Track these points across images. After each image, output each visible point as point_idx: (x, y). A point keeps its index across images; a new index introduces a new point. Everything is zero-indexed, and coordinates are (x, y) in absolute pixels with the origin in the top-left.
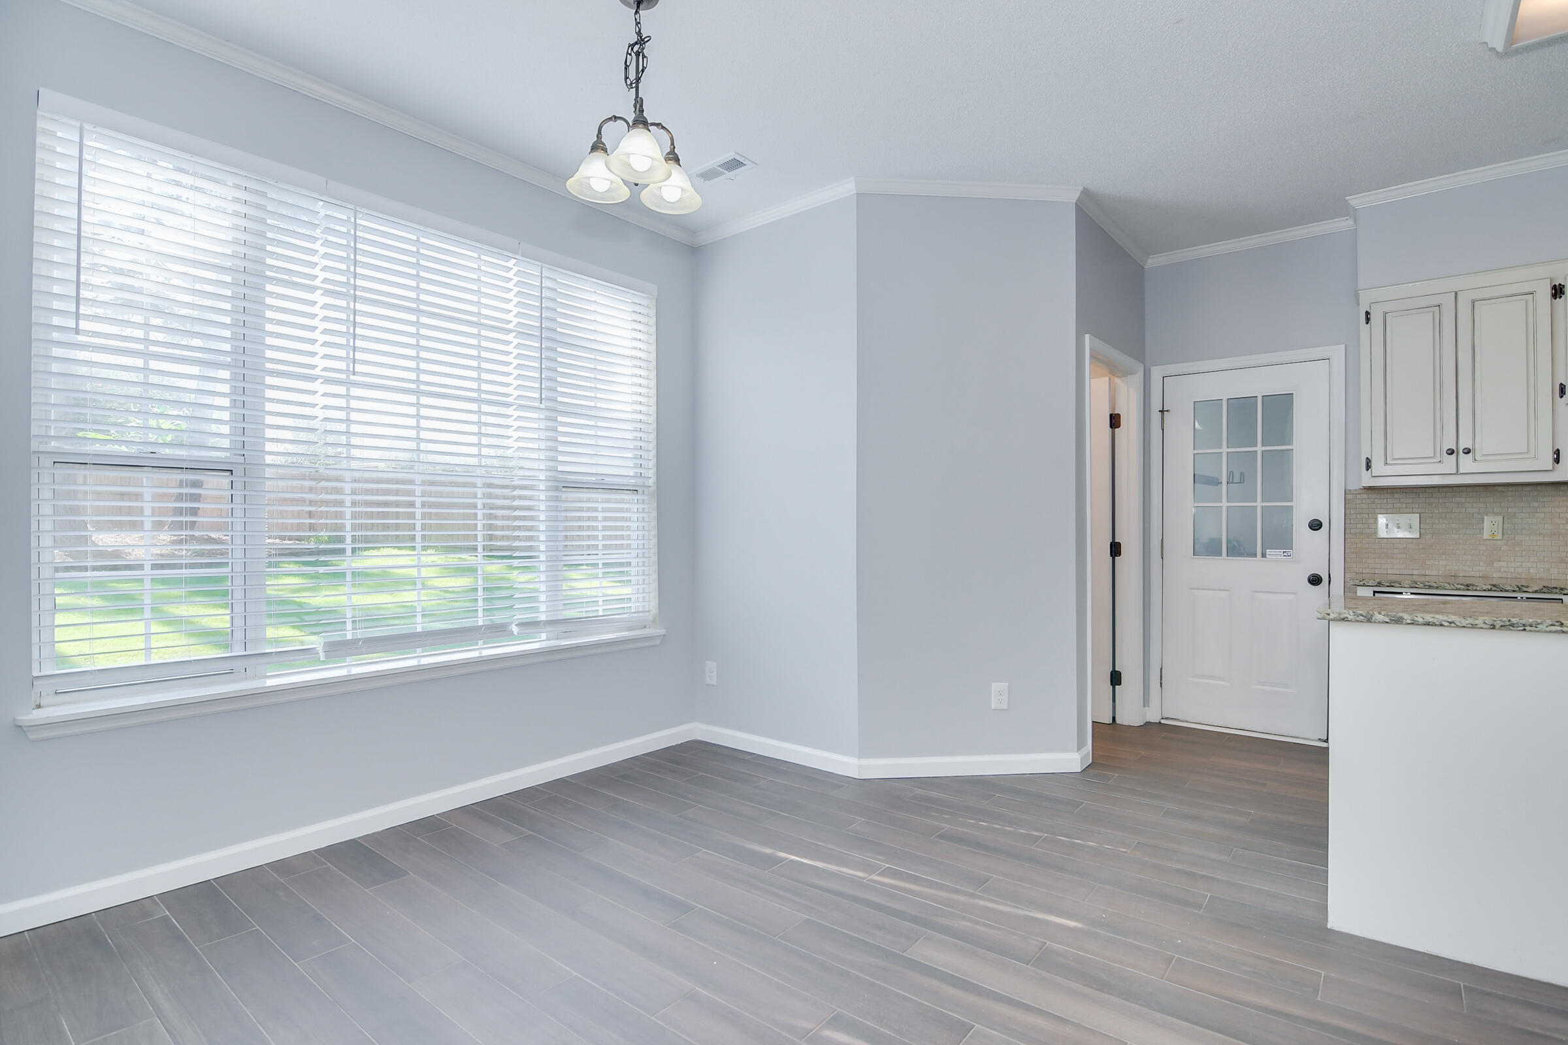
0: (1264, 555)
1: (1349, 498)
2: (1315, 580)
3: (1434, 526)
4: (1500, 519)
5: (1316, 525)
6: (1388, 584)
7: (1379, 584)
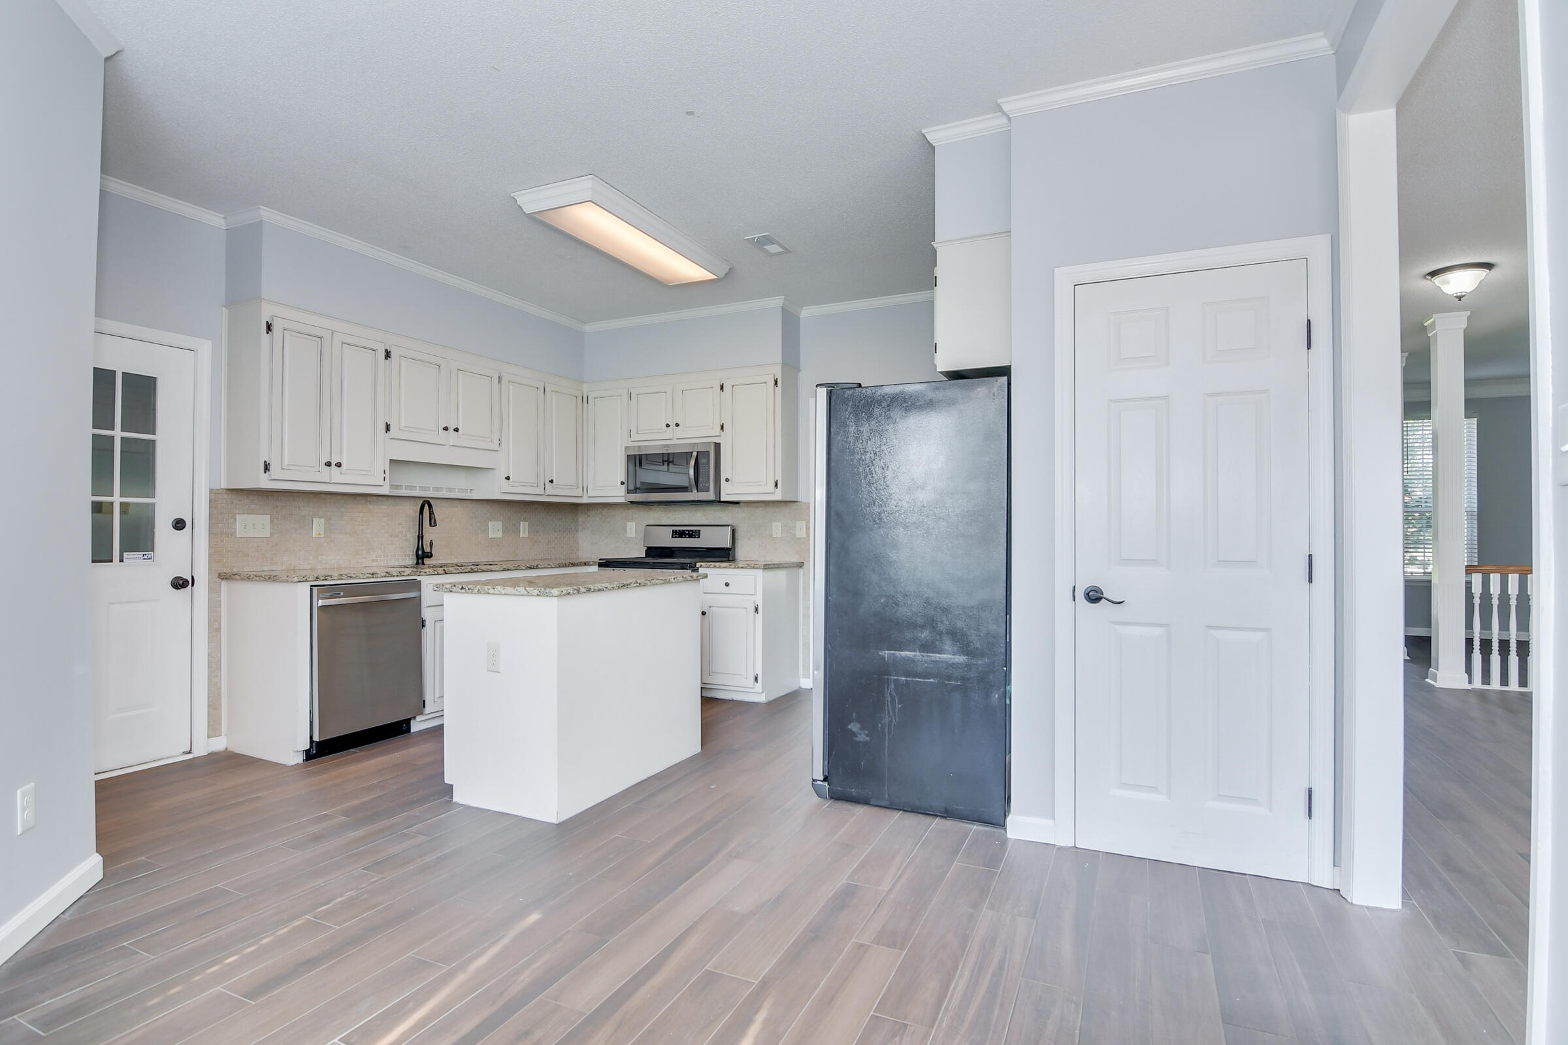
0: (121, 561)
1: (215, 497)
2: (179, 584)
3: (280, 526)
4: (323, 520)
5: (179, 524)
6: (323, 578)
7: (318, 578)
